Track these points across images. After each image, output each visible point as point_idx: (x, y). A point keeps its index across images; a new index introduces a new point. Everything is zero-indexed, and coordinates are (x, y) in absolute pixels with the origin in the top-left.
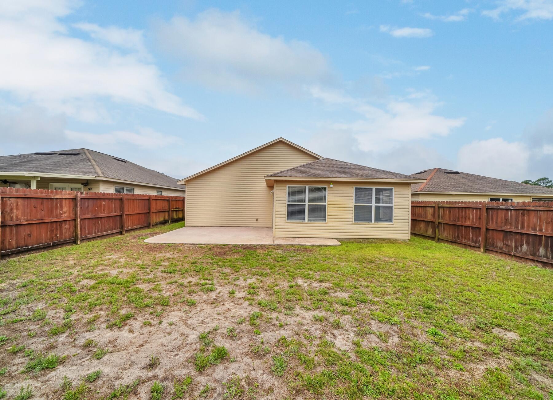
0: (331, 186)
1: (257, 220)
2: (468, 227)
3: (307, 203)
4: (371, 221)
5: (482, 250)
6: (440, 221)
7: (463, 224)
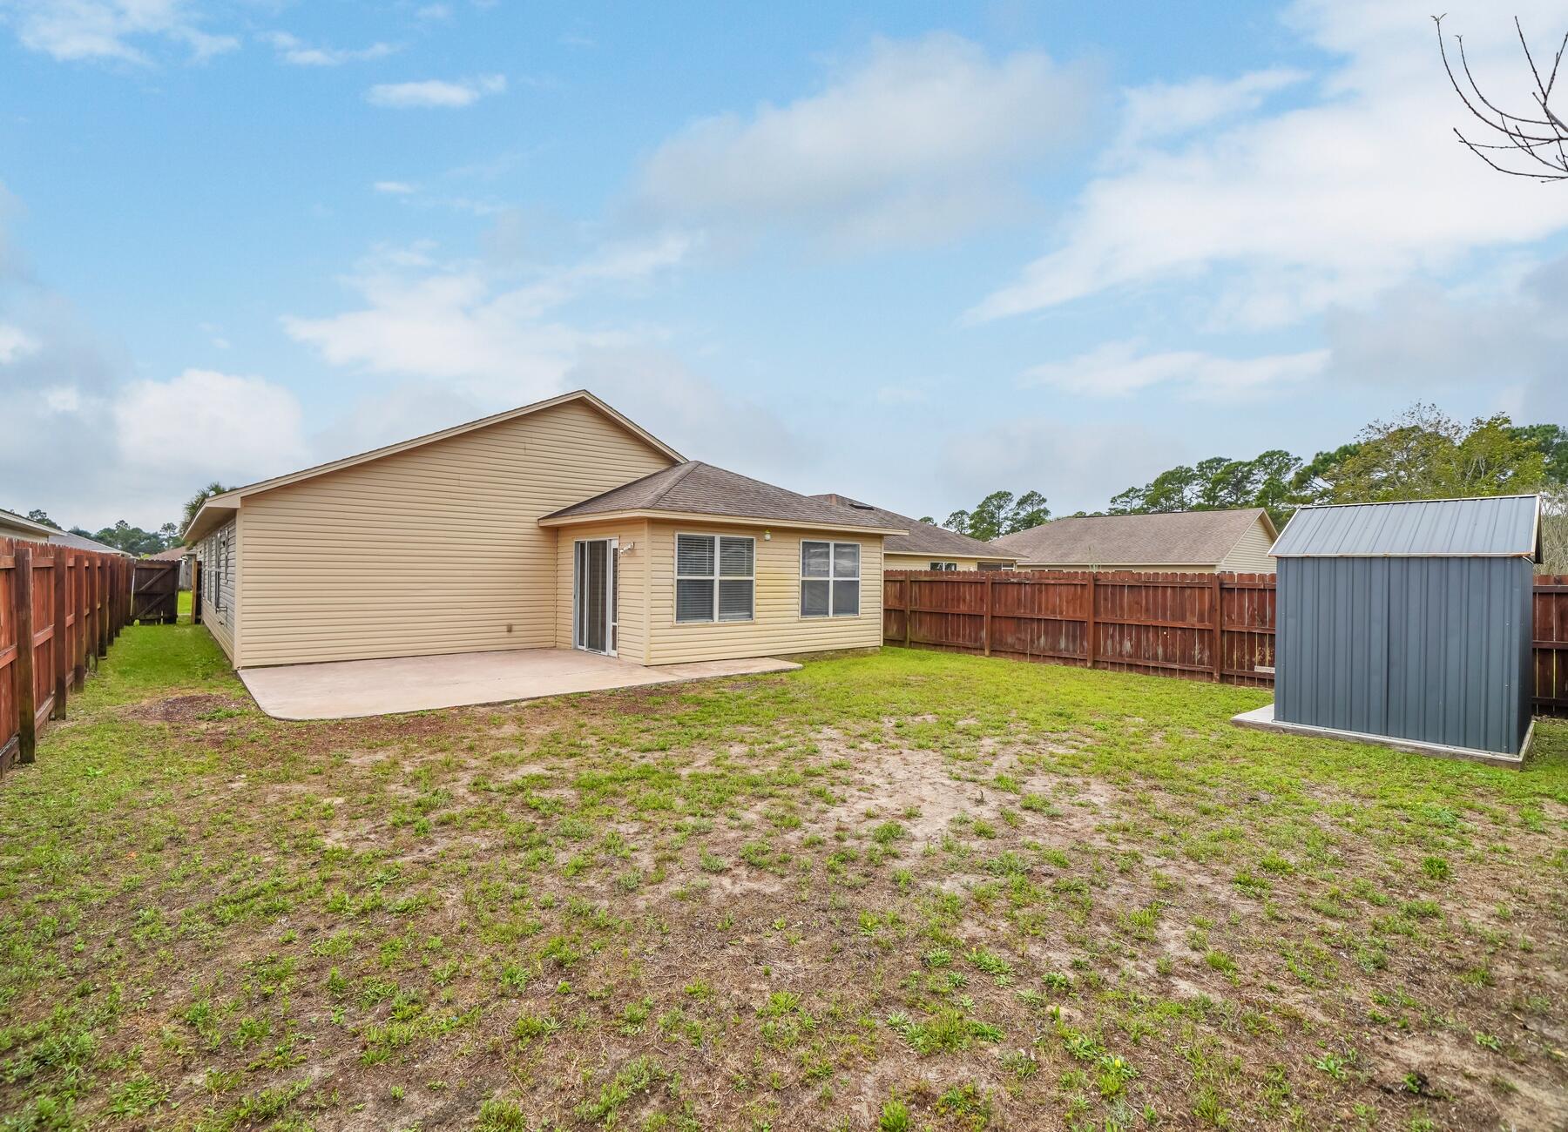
0: (768, 537)
1: (510, 631)
2: (964, 615)
3: (717, 578)
4: (827, 613)
5: (987, 652)
6: (914, 608)
7: (955, 611)
